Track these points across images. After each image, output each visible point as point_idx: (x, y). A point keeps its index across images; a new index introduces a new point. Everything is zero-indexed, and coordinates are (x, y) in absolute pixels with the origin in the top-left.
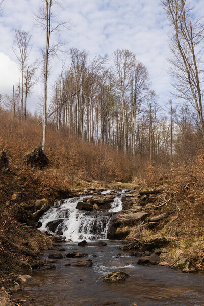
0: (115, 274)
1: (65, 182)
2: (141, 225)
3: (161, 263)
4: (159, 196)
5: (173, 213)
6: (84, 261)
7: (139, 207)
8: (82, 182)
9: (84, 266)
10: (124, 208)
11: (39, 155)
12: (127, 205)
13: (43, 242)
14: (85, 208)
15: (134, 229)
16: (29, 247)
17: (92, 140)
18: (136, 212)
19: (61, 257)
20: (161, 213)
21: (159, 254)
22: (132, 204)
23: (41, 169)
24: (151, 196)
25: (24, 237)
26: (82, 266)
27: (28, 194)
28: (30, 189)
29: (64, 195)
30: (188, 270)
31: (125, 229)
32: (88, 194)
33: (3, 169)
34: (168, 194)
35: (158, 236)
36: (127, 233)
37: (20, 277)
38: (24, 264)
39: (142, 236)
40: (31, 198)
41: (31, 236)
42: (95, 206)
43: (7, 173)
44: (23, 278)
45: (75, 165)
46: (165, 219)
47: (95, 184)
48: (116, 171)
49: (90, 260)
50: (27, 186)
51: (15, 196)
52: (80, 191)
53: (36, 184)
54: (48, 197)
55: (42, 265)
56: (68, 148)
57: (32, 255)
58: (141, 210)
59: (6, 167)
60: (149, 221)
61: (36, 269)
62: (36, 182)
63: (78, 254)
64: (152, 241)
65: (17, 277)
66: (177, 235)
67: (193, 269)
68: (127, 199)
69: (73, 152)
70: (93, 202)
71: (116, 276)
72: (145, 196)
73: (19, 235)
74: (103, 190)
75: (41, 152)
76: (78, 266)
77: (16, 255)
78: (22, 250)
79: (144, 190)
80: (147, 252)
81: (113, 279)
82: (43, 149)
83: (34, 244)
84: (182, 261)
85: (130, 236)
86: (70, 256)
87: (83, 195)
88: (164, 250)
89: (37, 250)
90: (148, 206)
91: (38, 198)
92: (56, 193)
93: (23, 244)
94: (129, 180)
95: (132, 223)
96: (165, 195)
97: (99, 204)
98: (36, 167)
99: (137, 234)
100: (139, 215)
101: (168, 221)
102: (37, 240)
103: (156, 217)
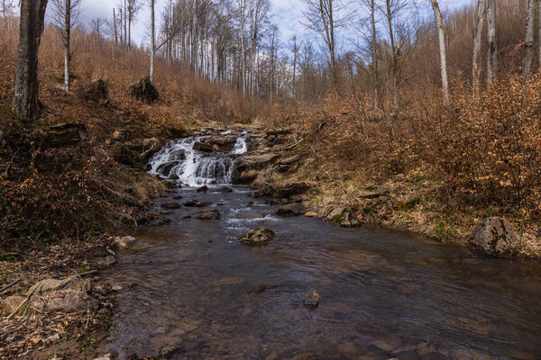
0: (258, 233)
1: (179, 120)
2: (270, 168)
3: (307, 214)
4: (289, 136)
5: (307, 156)
6: (207, 212)
7: (267, 149)
8: (198, 121)
9: (210, 219)
10: (248, 150)
11: (146, 86)
12: (252, 147)
13: (153, 187)
14: (203, 149)
15: (262, 172)
16: (133, 195)
17: (207, 78)
18: (264, 153)
19: (177, 207)
20: (293, 155)
21: (301, 201)
22: (258, 145)
23: (149, 104)
24: (279, 136)
25: (128, 182)
26: (207, 218)
27: (135, 132)
28: (136, 126)
29: (178, 134)
30: (349, 223)
31: (252, 172)
32: (206, 134)
33: (101, 101)
34: (299, 134)
35: (293, 179)
36: (254, 177)
37: (117, 239)
38: (125, 218)
39: (273, 181)
40: (138, 137)
41: (137, 180)
42: (215, 147)
43: (106, 106)
44: (122, 242)
45: (189, 103)
46: (299, 162)
47: (212, 124)
48: (235, 112)
49: (216, 211)
50: (133, 122)
51: (116, 134)
52: (196, 130)
53: (143, 120)
54: (158, 135)
55: (152, 219)
56: (180, 83)
57: (137, 205)
58: (269, 151)
59: (105, 98)
60: (280, 163)
61: (143, 225)
62: (144, 118)
63: (198, 203)
64: (288, 186)
65: (113, 240)
66: (318, 179)
67: (355, 222)
68: (252, 139)
69: (186, 89)
70: (213, 143)
71: (260, 236)
72: (273, 136)
73: (121, 179)
74: (222, 131)
75: (148, 84)
76: (200, 218)
77: (115, 206)
78: (124, 199)
79: (271, 130)
80: (286, 200)
81: (256, 240)
82: (151, 80)
83: (141, 190)
84: (337, 211)
85: (258, 180)
86: (188, 205)
87: (200, 135)
88: (304, 197)
89: (145, 197)
90: (276, 147)
91: (146, 137)
92: (168, 132)
93: (126, 191)
94: (249, 122)
95: (260, 166)
96: (295, 136)
97: (220, 145)
98: (142, 100)
99: (268, 178)
100: (267, 157)
101: (303, 164)
102: (146, 186)
103: (287, 160)
